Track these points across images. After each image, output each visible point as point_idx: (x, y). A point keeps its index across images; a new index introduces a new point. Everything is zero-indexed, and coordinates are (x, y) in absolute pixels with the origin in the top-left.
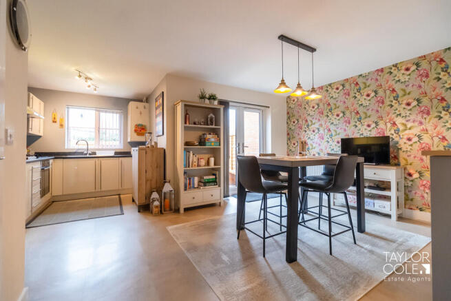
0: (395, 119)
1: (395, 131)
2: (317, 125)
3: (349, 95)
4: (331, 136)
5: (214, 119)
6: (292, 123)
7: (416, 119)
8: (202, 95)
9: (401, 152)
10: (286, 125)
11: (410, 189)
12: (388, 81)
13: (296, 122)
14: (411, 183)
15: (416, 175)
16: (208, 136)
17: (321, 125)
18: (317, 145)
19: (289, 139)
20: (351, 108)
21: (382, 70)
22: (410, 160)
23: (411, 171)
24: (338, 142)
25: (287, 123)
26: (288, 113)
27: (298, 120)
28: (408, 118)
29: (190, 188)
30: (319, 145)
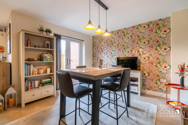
0: (139, 49)
1: (139, 54)
2: (106, 51)
3: (120, 37)
4: (112, 56)
5: (50, 45)
6: (95, 49)
7: (147, 50)
8: (41, 29)
9: (141, 64)
10: (92, 50)
11: (144, 80)
12: (137, 32)
13: (97, 49)
14: (145, 78)
15: (147, 75)
16: (46, 55)
17: (108, 51)
18: (106, 60)
19: (93, 57)
20: (121, 43)
21: (134, 27)
22: (145, 68)
23: (145, 73)
24: (115, 59)
25: (93, 49)
26: (93, 44)
27: (97, 48)
28: (144, 49)
29: (31, 88)
30: (107, 60)
